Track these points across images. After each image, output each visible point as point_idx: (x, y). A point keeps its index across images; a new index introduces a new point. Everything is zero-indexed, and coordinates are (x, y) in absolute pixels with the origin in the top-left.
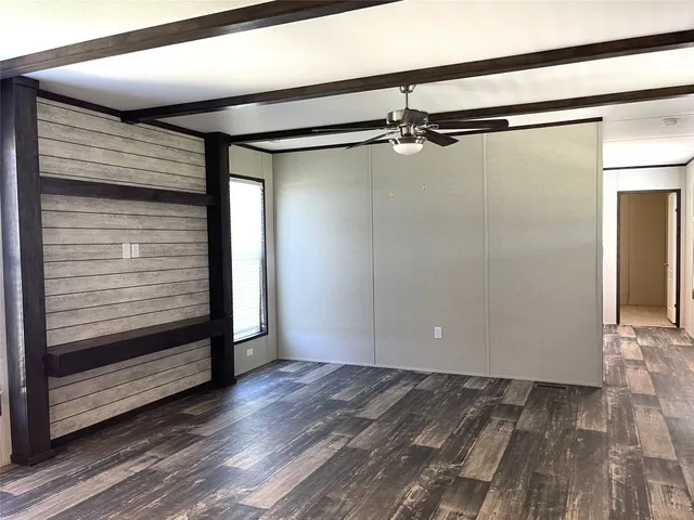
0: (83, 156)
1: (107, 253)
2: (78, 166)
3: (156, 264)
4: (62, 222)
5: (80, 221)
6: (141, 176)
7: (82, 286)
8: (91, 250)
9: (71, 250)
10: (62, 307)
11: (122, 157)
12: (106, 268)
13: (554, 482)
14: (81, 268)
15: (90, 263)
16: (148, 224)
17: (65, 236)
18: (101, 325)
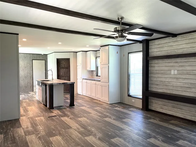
0: (161, 50)
1: (167, 72)
2: (160, 53)
3: (184, 77)
4: (156, 65)
5: (160, 65)
6: (179, 51)
7: (160, 79)
8: (162, 71)
9: (157, 71)
10: (155, 83)
11: (173, 47)
12: (166, 76)
13: (9, 143)
14: (160, 75)
15: (162, 75)
16: (181, 64)
17: (156, 68)
18: (164, 90)
